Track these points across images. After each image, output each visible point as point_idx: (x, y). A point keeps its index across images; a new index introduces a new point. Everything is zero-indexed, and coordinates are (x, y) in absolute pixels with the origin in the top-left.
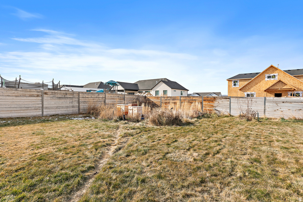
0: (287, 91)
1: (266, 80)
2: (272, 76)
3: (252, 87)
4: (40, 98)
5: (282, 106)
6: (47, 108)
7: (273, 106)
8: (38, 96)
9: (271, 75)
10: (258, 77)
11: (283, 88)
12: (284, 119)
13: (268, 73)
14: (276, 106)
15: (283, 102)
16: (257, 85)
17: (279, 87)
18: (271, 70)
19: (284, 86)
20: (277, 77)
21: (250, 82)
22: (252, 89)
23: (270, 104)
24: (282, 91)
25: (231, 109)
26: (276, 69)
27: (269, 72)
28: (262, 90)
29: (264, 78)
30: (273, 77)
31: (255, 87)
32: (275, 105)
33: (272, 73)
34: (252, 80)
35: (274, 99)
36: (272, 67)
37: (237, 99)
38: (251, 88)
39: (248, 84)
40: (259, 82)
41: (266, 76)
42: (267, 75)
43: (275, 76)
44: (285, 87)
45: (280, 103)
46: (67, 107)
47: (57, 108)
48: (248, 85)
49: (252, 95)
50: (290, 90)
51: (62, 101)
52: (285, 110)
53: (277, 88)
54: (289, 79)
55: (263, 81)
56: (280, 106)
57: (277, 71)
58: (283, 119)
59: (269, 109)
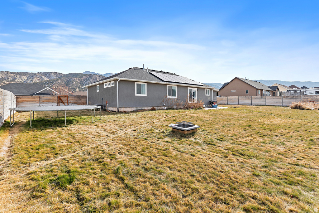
6: (284, 103)
8: (281, 98)
51: (292, 100)
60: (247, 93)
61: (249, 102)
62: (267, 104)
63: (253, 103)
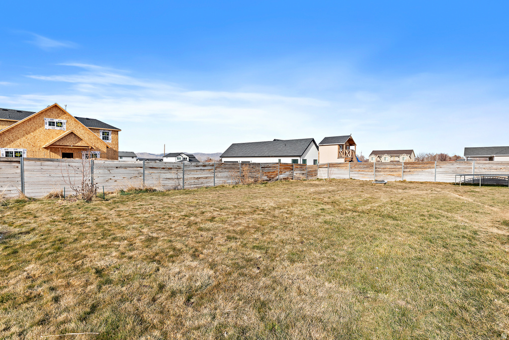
0: (81, 149)
1: (46, 127)
2: (57, 123)
3: (18, 138)
5: (115, 174)
7: (104, 174)
9: (55, 120)
10: (30, 119)
11: (76, 145)
12: (124, 191)
13: (49, 117)
14: (108, 174)
15: (117, 167)
16: (29, 136)
17: (70, 143)
18: (55, 112)
19: (79, 142)
20: (65, 125)
21: (13, 128)
22: (18, 142)
23: (100, 171)
24: (73, 150)
25: (26, 185)
26: (64, 112)
27: (52, 114)
28: (39, 145)
29: (43, 125)
30: (59, 125)
31: (24, 138)
32: (107, 171)
33: (56, 118)
34: (16, 124)
35: (106, 162)
36: (56, 106)
37: (39, 163)
38: (15, 140)
39: (8, 131)
40: (32, 130)
41: (45, 121)
42: (48, 120)
43: (62, 123)
44: (79, 144)
45: (113, 168)
48: (7, 134)
49: (19, 154)
50: (85, 149)
52: (119, 178)
53: (68, 144)
54: (83, 132)
55: (41, 129)
56: (113, 174)
57: (65, 115)
58: (122, 191)
59: (98, 179)
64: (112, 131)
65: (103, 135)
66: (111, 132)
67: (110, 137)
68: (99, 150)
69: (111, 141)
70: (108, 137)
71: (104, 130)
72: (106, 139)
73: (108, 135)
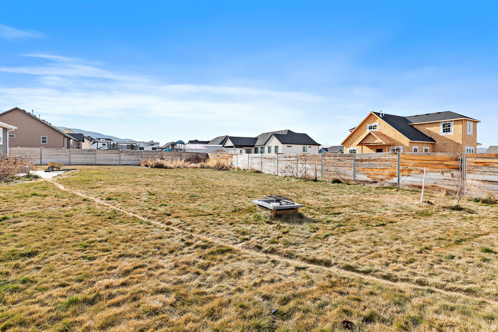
2: (373, 127)
3: (355, 141)
4: (119, 155)
6: (122, 160)
8: (118, 153)
10: (360, 127)
13: (369, 123)
16: (359, 139)
18: (372, 118)
20: (378, 127)
21: (352, 135)
22: (354, 144)
26: (376, 117)
29: (366, 129)
33: (373, 123)
40: (361, 134)
43: (376, 126)
44: (376, 141)
46: (134, 160)
47: (128, 160)
51: (132, 156)
53: (369, 142)
54: (390, 130)
55: (365, 133)
57: (378, 119)
60: (43, 142)
61: (66, 160)
62: (97, 163)
63: (73, 160)
64: (455, 121)
65: (444, 127)
66: (453, 122)
67: (452, 128)
68: (403, 145)
69: (453, 133)
70: (449, 129)
71: (445, 122)
72: (447, 132)
73: (449, 126)
